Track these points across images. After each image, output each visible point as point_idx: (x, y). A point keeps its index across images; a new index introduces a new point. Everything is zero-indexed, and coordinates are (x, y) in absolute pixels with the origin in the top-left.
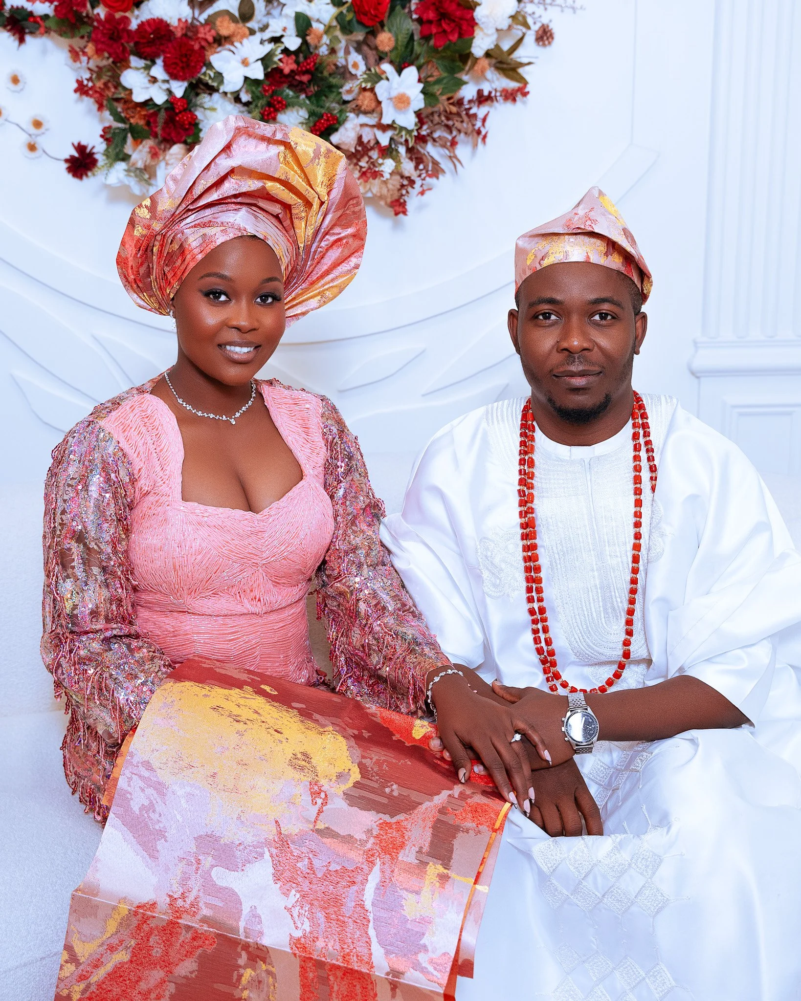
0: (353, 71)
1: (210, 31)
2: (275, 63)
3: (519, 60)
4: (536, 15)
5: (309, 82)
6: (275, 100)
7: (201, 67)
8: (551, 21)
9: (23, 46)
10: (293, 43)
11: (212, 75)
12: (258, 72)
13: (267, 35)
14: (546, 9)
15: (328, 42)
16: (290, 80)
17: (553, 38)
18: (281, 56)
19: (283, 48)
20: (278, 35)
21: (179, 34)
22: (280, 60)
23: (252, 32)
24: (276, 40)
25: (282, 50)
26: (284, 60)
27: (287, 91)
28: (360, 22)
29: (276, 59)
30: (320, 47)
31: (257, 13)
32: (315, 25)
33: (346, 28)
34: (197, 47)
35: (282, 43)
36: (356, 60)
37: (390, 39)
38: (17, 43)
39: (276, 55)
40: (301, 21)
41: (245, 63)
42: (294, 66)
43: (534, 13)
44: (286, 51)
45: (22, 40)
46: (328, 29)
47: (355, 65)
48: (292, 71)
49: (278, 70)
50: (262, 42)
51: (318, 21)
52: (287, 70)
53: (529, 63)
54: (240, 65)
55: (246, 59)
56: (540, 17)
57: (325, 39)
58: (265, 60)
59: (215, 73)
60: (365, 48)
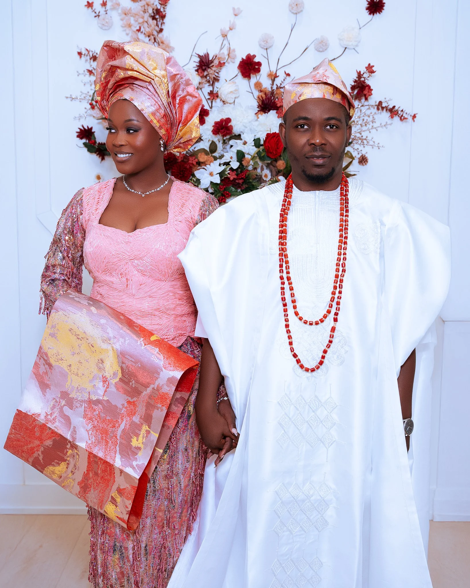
0: (265, 179)
1: (195, 159)
2: (226, 175)
3: (349, 173)
4: (359, 150)
5: (243, 183)
6: (225, 193)
7: (190, 176)
8: (367, 153)
9: (103, 161)
10: (235, 165)
11: (195, 180)
12: (217, 180)
13: (223, 161)
14: (364, 147)
15: (253, 164)
16: (234, 183)
17: (367, 162)
18: (229, 172)
19: (230, 167)
20: (228, 161)
21: (180, 160)
22: (229, 173)
23: (215, 159)
24: (227, 164)
25: (230, 169)
26: (231, 174)
27: (232, 188)
28: (268, 156)
29: (226, 173)
30: (249, 166)
31: (218, 149)
32: (246, 156)
33: (262, 159)
34: (188, 167)
35: (230, 165)
36: (267, 173)
37: (283, 164)
38: (100, 159)
39: (227, 171)
40: (240, 154)
41: (211, 174)
42: (235, 177)
43: (358, 149)
44: (231, 169)
45: (103, 159)
46: (253, 158)
47: (266, 176)
48: (234, 179)
49: (228, 178)
50: (220, 165)
51: (248, 154)
52: (232, 178)
53: (354, 175)
54: (209, 175)
55: (212, 172)
56: (361, 151)
57: (252, 162)
58: (221, 174)
59: (196, 179)
60: (271, 166)
